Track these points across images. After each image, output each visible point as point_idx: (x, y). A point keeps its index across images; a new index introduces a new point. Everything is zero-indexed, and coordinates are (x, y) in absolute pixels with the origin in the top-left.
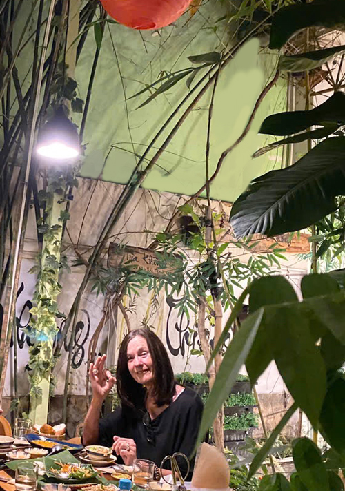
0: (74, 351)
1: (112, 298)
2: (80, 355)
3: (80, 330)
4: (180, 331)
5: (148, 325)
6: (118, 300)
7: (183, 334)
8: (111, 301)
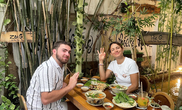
0: (88, 49)
2: (90, 50)
3: (90, 42)
4: (120, 40)
5: (111, 39)
6: (101, 32)
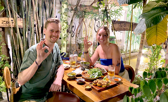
1: (81, 19)
2: (73, 34)
3: (73, 28)
5: (90, 26)
6: (83, 20)
7: (98, 27)
8: (81, 20)
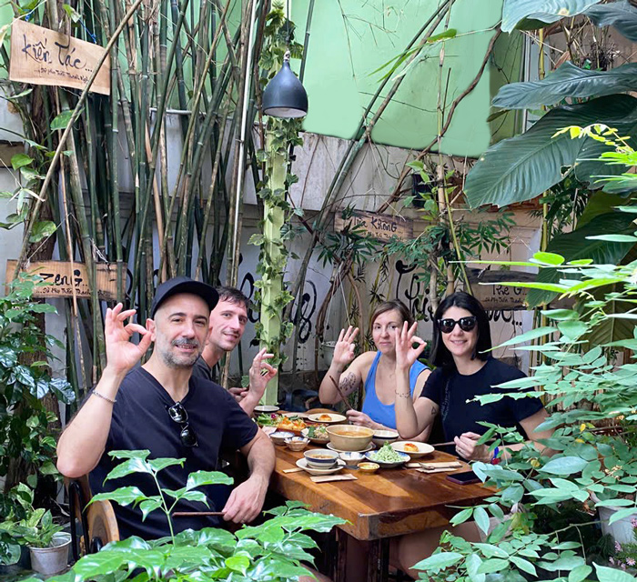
0: (301, 325)
1: (340, 267)
2: (306, 329)
3: (306, 303)
4: (410, 298)
5: (378, 293)
7: (413, 301)
8: (339, 271)
